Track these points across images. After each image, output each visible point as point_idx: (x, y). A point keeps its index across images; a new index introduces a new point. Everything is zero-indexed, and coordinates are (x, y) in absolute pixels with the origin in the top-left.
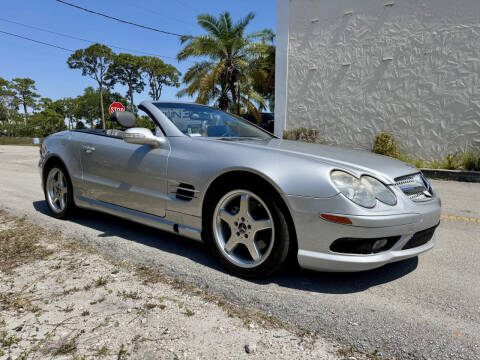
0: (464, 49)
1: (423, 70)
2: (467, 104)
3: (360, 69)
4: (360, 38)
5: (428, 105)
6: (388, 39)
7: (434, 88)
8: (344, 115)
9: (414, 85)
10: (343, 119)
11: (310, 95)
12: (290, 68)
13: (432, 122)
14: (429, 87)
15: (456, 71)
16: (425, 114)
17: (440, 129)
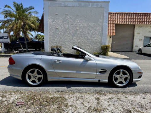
0: (94, 29)
1: (86, 33)
2: (95, 41)
3: (71, 30)
4: (70, 22)
5: (87, 41)
6: (78, 24)
7: (88, 37)
8: (67, 42)
9: (84, 36)
10: (67, 43)
11: (56, 36)
12: (49, 27)
13: (88, 45)
14: (87, 37)
15: (93, 34)
16: (86, 43)
17: (90, 47)
